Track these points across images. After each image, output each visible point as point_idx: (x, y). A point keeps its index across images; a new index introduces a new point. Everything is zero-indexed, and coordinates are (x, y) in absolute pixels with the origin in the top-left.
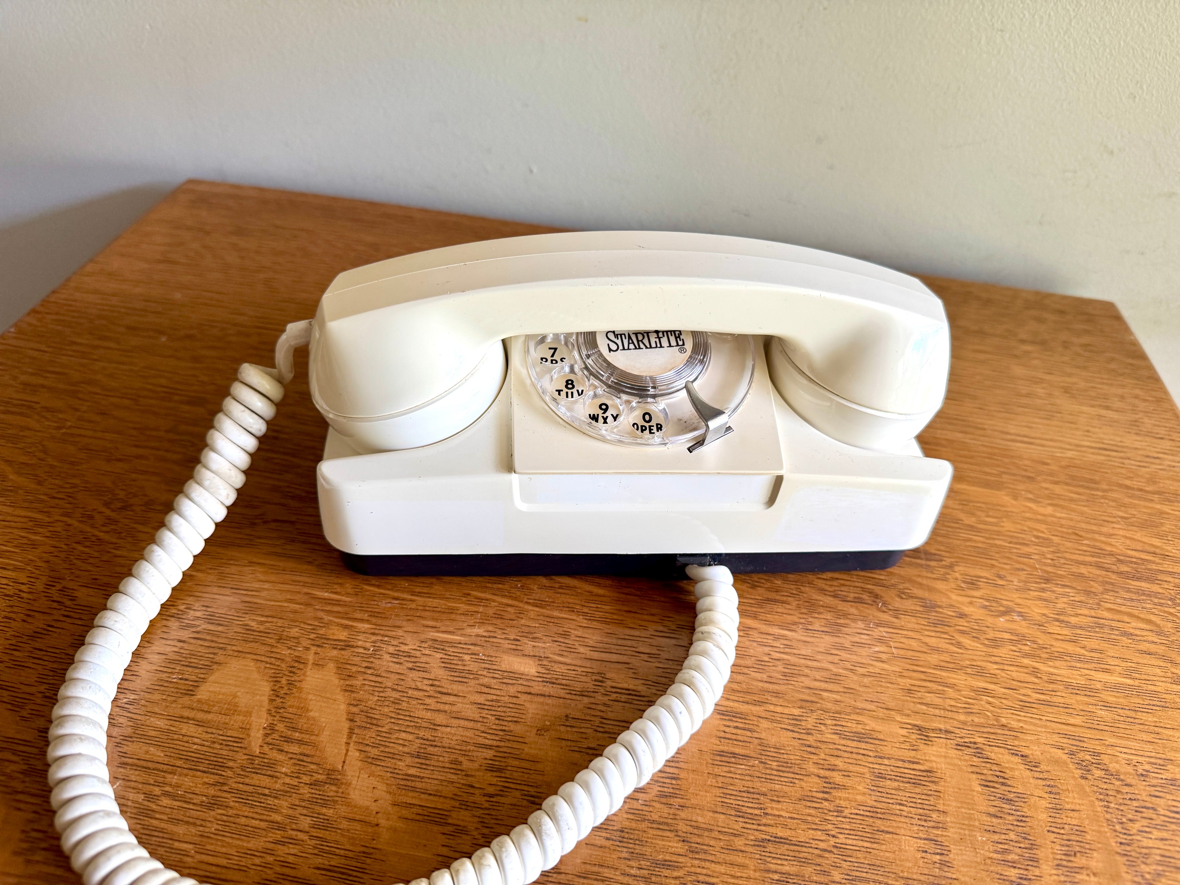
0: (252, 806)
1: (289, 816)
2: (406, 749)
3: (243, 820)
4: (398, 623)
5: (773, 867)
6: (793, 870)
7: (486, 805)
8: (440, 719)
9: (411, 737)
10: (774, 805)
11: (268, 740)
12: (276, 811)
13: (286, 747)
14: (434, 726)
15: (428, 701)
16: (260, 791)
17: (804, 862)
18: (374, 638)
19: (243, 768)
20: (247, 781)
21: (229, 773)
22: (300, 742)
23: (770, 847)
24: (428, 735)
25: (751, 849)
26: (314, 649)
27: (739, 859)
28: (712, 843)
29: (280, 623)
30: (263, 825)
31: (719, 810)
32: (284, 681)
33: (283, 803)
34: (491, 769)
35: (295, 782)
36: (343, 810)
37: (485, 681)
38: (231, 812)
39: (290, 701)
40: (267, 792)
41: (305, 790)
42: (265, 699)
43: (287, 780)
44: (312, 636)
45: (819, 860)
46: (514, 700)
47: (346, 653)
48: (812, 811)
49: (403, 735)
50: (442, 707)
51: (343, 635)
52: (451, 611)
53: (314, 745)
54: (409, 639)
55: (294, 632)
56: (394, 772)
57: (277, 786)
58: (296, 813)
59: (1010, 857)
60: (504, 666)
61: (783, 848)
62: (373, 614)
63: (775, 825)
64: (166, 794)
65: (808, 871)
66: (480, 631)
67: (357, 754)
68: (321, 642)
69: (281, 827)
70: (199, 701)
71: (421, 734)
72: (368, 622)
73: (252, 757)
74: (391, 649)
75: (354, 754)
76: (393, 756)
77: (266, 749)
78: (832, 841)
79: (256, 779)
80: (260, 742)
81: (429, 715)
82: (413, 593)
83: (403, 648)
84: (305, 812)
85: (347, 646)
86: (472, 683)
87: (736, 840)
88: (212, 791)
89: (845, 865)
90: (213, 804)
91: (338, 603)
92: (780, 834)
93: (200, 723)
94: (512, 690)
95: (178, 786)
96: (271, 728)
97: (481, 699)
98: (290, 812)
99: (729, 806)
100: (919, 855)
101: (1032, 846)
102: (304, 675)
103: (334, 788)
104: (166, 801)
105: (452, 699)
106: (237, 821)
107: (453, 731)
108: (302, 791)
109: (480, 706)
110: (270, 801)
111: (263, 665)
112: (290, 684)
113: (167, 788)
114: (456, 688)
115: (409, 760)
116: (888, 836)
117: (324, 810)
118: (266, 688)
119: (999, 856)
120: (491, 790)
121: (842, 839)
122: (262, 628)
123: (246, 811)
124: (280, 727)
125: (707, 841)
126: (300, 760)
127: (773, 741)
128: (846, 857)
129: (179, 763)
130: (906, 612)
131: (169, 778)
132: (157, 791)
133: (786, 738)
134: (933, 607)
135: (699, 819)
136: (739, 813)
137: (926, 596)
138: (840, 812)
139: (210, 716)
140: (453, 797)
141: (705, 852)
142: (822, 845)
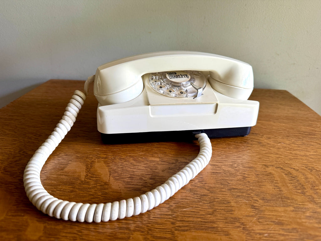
0: (83, 191)
1: (95, 193)
2: (126, 177)
3: (81, 194)
4: (119, 153)
5: (235, 194)
6: (240, 194)
7: (151, 186)
8: (134, 170)
9: (127, 174)
10: (231, 182)
11: (87, 177)
12: (91, 192)
13: (92, 179)
14: (134, 172)
15: (130, 167)
16: (85, 188)
17: (243, 192)
18: (113, 156)
19: (80, 184)
20: (81, 186)
21: (76, 185)
22: (96, 177)
23: (232, 190)
24: (132, 173)
25: (227, 191)
26: (97, 159)
27: (225, 193)
28: (216, 190)
29: (87, 155)
30: (87, 195)
31: (216, 183)
32: (89, 166)
33: (93, 190)
34: (151, 179)
35: (95, 185)
36: (110, 190)
37: (146, 162)
38: (77, 193)
39: (91, 170)
40: (87, 188)
41: (99, 187)
42: (85, 170)
43: (93, 185)
44: (96, 157)
45: (246, 192)
46: (155, 166)
47: (107, 159)
48: (241, 182)
49: (125, 174)
50: (135, 168)
51: (105, 156)
52: (133, 150)
53: (100, 178)
54: (123, 155)
55: (91, 156)
56: (124, 181)
57: (90, 187)
58: (97, 192)
59: (298, 188)
60: (150, 159)
61: (236, 190)
62: (112, 152)
63: (233, 186)
64: (58, 190)
65: (244, 194)
66: (142, 153)
67: (113, 178)
68: (98, 158)
69: (92, 195)
70: (65, 171)
71: (130, 173)
72: (111, 153)
73: (82, 181)
74: (119, 158)
75: (112, 178)
76: (123, 178)
77: (86, 179)
78: (249, 188)
79: (84, 186)
80: (84, 178)
81: (132, 170)
82: (122, 147)
83: (122, 157)
84: (99, 191)
85: (106, 158)
86: (142, 163)
87: (223, 189)
88: (71, 189)
89: (254, 192)
90: (72, 191)
91: (102, 150)
92: (234, 187)
93: (66, 176)
94: (153, 164)
95: (61, 188)
96: (87, 175)
97: (145, 166)
98: (95, 192)
99: (218, 183)
100: (273, 189)
101: (303, 186)
102: (95, 164)
103: (107, 186)
104: (58, 192)
105: (137, 166)
106: (80, 194)
107: (139, 172)
108: (98, 187)
109: (145, 167)
110: (89, 190)
111: (82, 163)
112: (91, 166)
113: (58, 189)
114: (138, 164)
115: (128, 179)
116: (263, 186)
117: (105, 191)
118: (85, 167)
119: (295, 188)
120: (152, 183)
121: (251, 187)
122: (81, 156)
123: (82, 192)
124: (90, 175)
125: (214, 190)
126: (96, 181)
127: (227, 170)
128: (253, 191)
129: (61, 184)
130: (254, 144)
131: (58, 187)
132: (55, 190)
133: (230, 169)
134: (261, 143)
135: (211, 186)
136: (222, 184)
137: (258, 141)
138: (249, 182)
139: (69, 174)
140: (142, 185)
141: (215, 192)
142: (246, 189)
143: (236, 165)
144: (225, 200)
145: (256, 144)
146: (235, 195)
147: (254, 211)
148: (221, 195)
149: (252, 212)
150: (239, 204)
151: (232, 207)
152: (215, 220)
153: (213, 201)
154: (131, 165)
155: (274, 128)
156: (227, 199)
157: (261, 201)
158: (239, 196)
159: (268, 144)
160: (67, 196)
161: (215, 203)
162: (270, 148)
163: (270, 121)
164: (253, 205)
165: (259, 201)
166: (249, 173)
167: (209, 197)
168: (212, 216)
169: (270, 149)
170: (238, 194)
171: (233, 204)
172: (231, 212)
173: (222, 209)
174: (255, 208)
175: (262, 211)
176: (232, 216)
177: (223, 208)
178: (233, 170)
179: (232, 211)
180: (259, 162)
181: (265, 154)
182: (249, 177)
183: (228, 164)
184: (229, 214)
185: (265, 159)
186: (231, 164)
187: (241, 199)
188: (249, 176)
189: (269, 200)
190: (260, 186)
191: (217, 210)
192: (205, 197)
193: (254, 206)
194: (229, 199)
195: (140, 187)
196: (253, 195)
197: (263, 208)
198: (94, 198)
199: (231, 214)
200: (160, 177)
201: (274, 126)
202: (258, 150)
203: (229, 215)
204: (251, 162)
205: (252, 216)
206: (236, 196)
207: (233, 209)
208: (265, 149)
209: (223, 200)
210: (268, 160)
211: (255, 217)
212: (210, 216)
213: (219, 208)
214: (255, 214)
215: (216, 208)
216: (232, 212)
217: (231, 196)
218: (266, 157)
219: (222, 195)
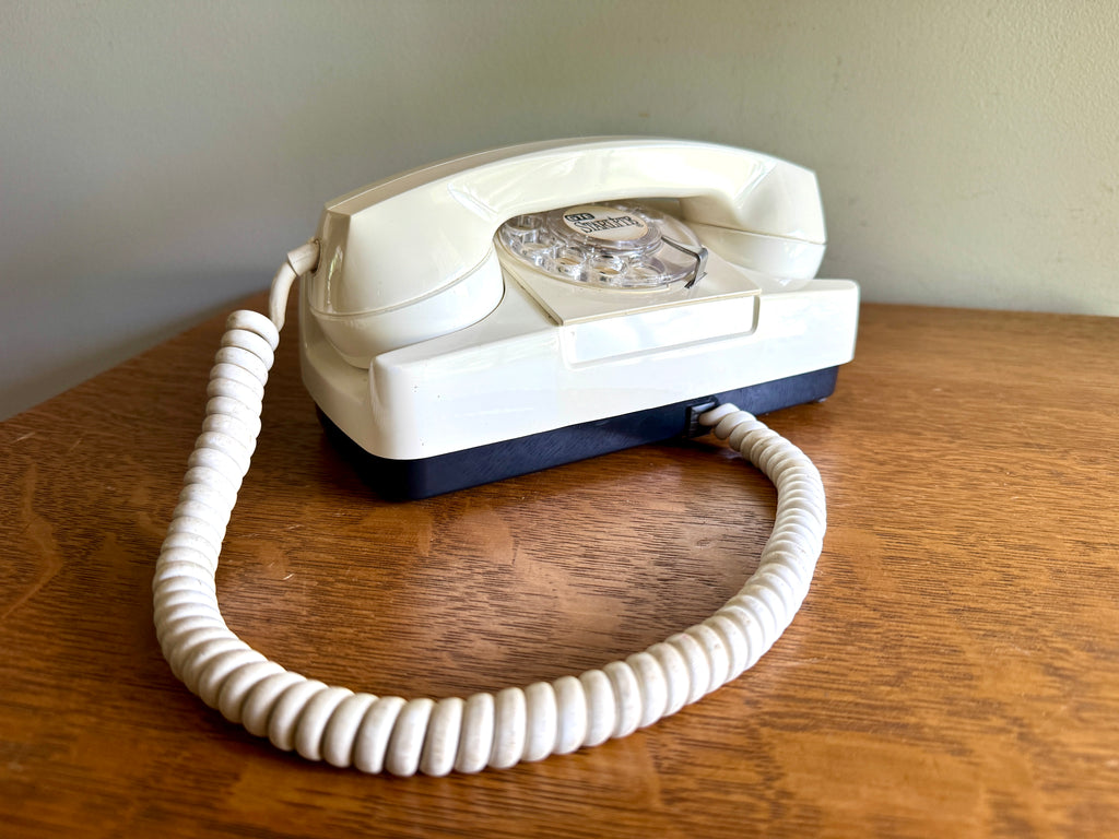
0: (428, 587)
1: (467, 593)
2: (572, 553)
3: (420, 596)
4: (545, 484)
5: (976, 627)
6: (997, 628)
7: (664, 586)
8: (599, 536)
9: (575, 546)
10: (958, 588)
11: (436, 548)
12: (454, 590)
13: (455, 552)
14: (595, 540)
15: (584, 526)
16: (435, 578)
17: (1007, 623)
18: (524, 492)
19: (413, 565)
20: (419, 573)
21: (400, 568)
22: (469, 549)
23: (966, 614)
24: (590, 544)
25: (948, 616)
26: (468, 496)
27: (938, 621)
28: (905, 611)
30: (442, 598)
31: (903, 591)
32: (443, 514)
33: (459, 585)
34: (659, 564)
35: (468, 572)
36: (520, 589)
37: (637, 515)
38: (407, 592)
39: (451, 527)
40: (440, 578)
41: (480, 578)
42: (428, 524)
43: (460, 572)
44: (466, 491)
45: (1022, 623)
47: (501, 500)
48: (999, 592)
49: (567, 545)
50: (600, 529)
52: (593, 478)
53: (482, 551)
54: (556, 492)
56: (565, 566)
57: (451, 575)
58: (473, 591)
60: (652, 508)
61: (982, 615)
63: (966, 601)
64: (341, 581)
65: (1014, 629)
66: (624, 488)
67: (526, 555)
68: (474, 494)
69: (459, 599)
70: (363, 527)
71: (584, 543)
72: (517, 483)
73: (422, 558)
74: (542, 497)
75: (522, 555)
76: (559, 556)
77: (435, 553)
78: (1029, 611)
79: (428, 572)
80: (427, 549)
81: (589, 534)
83: (553, 496)
84: (482, 590)
85: (499, 495)
86: (626, 517)
87: (929, 610)
88: (386, 579)
89: (1050, 625)
90: (388, 587)
92: (972, 606)
93: (366, 540)
94: (666, 520)
95: (351, 576)
96: (437, 541)
97: (637, 525)
98: (468, 590)
99: (912, 589)
102: (463, 512)
103: (508, 575)
104: (340, 585)
105: (607, 525)
106: (415, 596)
107: (614, 542)
108: (476, 578)
109: (638, 529)
110: (445, 584)
111: (422, 507)
112: (450, 516)
113: (341, 578)
114: (609, 519)
115: (577, 559)
116: (1086, 608)
117: (501, 589)
118: (428, 519)
120: (665, 576)
121: (1038, 609)
123: (422, 591)
124: (446, 540)
125: (899, 610)
126: (470, 559)
127: (940, 550)
128: (1048, 620)
129: (350, 563)
130: (1035, 477)
131: (341, 571)
132: (331, 579)
133: (950, 548)
134: (1060, 474)
135: (886, 597)
136: (923, 593)
137: (1050, 468)
138: (1028, 592)
139: (376, 536)
140: (628, 581)
141: (900, 617)
142: (1020, 613)
143: (972, 539)
144: (941, 642)
145: (1043, 478)
146: (980, 629)
147: (1058, 685)
148: (923, 627)
149: (1050, 687)
150: (996, 660)
151: (970, 665)
152: (909, 703)
153: (894, 642)
154: (587, 521)
155: (1109, 430)
156: (947, 639)
157: (1083, 655)
158: (993, 634)
159: (1091, 479)
160: (372, 599)
161: (903, 650)
162: (1098, 492)
163: (1091, 409)
164: (1049, 666)
165: (1075, 652)
166: (1026, 566)
167: (880, 630)
168: (896, 689)
169: (1097, 495)
170: (989, 627)
171: (971, 656)
172: (967, 682)
173: (933, 670)
174: (1060, 676)
175: (1088, 685)
176: (973, 693)
177: (936, 667)
178: (963, 551)
179: (971, 678)
180: (1061, 533)
181: (1081, 507)
182: (1025, 578)
183: (944, 533)
184: (959, 686)
185: (1084, 525)
186: (955, 533)
187: (1004, 644)
188: (1024, 574)
189: (1111, 653)
190: (1072, 607)
191: (915, 673)
192: (867, 630)
193: (1057, 669)
194: (957, 640)
195: (623, 585)
196: (1047, 633)
197: (1092, 677)
198: (465, 609)
199: (969, 687)
200: (691, 562)
201: (1108, 425)
202: (1054, 495)
203: (962, 690)
204: (1029, 530)
205: (1052, 699)
206: (982, 633)
207: (976, 671)
208: (1079, 494)
209: (932, 642)
210: (1097, 527)
211: (1065, 703)
212: (889, 688)
213: (921, 666)
214: (1061, 694)
215: (909, 664)
216: (974, 683)
217: (961, 631)
218: (1087, 519)
219: (930, 628)
